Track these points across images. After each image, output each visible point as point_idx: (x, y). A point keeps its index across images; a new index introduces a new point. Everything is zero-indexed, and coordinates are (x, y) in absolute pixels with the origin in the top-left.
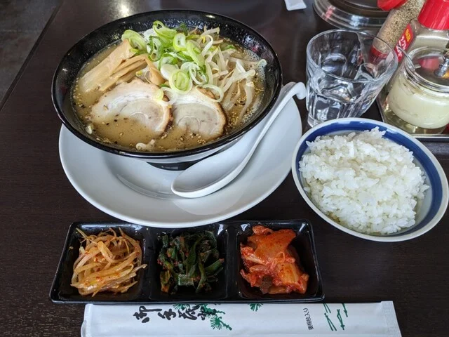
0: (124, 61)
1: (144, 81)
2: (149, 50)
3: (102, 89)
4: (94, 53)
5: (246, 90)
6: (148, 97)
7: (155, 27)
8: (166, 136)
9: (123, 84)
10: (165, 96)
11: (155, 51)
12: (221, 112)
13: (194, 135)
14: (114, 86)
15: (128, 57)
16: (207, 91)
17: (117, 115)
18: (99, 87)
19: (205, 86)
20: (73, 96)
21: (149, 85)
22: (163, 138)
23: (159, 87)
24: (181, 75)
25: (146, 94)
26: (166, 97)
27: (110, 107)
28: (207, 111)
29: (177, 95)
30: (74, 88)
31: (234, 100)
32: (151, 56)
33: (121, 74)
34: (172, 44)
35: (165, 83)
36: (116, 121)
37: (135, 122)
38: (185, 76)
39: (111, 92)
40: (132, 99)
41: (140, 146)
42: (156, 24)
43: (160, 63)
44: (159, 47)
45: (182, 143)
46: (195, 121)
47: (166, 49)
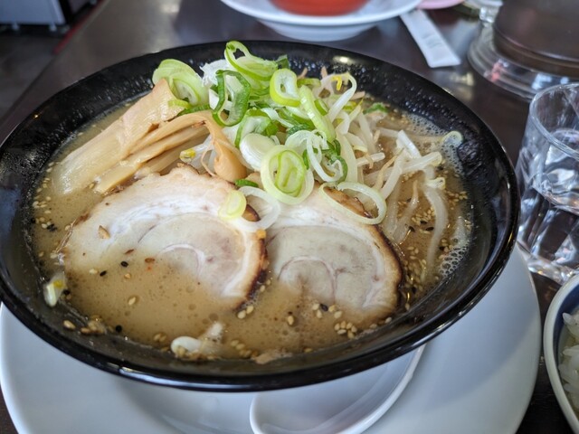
0: (155, 127)
1: (200, 171)
2: (214, 101)
3: (102, 188)
4: (95, 114)
5: (427, 195)
6: (206, 208)
7: (229, 53)
8: (250, 309)
9: (149, 179)
10: (249, 208)
11: (228, 105)
12: (383, 249)
13: (324, 307)
14: (129, 182)
15: (164, 117)
16: (348, 197)
17: (130, 252)
18: (95, 184)
19: (341, 187)
20: (33, 201)
21: (212, 182)
22: (242, 315)
23: (235, 186)
24: (288, 159)
25: (202, 202)
26: (252, 212)
27: (114, 230)
28: (349, 245)
29: (279, 206)
30: (40, 185)
31: (405, 219)
32: (219, 113)
33: (147, 155)
34: (267, 91)
35: (250, 178)
36: (124, 264)
37: (173, 269)
38: (297, 161)
39: (122, 194)
40: (167, 212)
41: (182, 345)
42: (232, 48)
43: (239, 133)
44: (238, 96)
45: (292, 332)
46: (320, 272)
47: (254, 101)
